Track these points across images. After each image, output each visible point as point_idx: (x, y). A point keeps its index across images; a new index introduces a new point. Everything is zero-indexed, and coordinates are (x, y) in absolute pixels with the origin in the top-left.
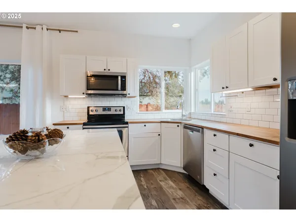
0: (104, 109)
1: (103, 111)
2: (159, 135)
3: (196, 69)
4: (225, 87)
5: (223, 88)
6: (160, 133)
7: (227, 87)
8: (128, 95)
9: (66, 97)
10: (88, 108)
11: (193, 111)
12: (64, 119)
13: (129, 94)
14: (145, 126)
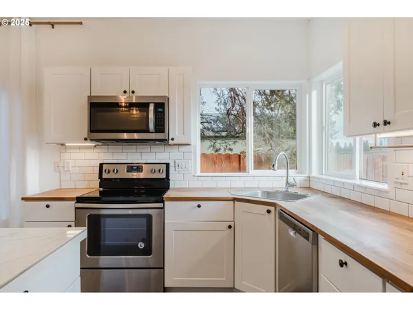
0: (131, 168)
1: (128, 171)
2: (230, 227)
3: (322, 82)
4: (381, 122)
5: (375, 125)
6: (232, 224)
7: (386, 123)
8: (171, 142)
9: (63, 145)
10: (101, 165)
11: (315, 173)
12: (60, 186)
13: (172, 139)
14: (199, 206)
